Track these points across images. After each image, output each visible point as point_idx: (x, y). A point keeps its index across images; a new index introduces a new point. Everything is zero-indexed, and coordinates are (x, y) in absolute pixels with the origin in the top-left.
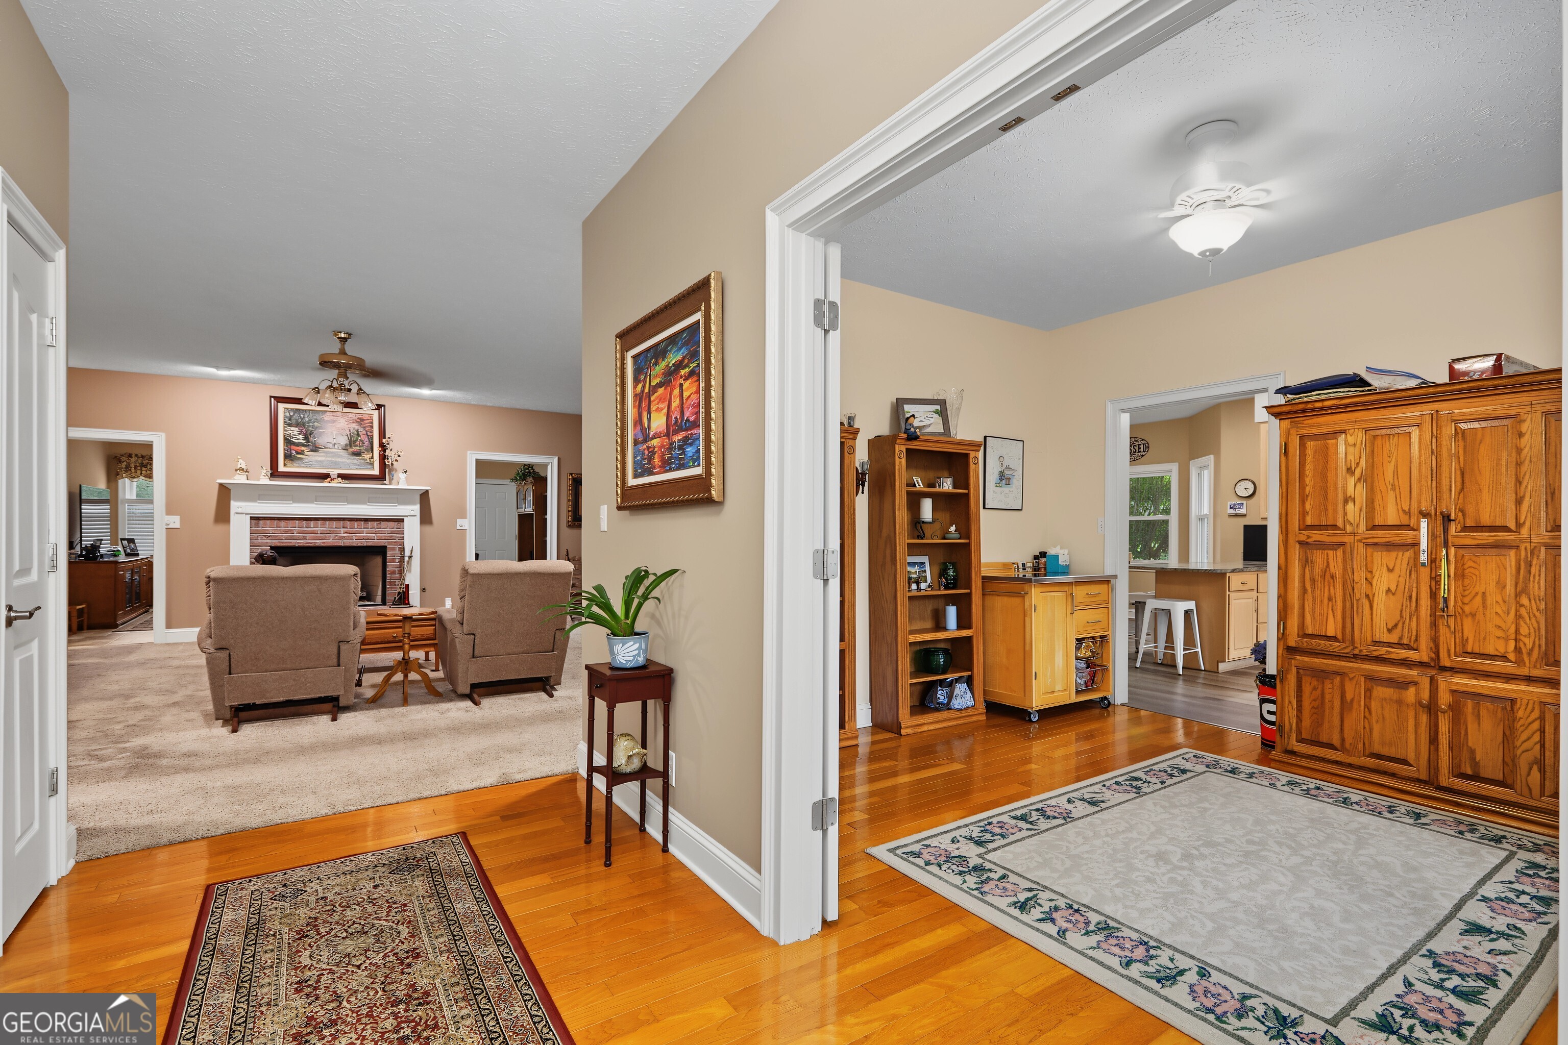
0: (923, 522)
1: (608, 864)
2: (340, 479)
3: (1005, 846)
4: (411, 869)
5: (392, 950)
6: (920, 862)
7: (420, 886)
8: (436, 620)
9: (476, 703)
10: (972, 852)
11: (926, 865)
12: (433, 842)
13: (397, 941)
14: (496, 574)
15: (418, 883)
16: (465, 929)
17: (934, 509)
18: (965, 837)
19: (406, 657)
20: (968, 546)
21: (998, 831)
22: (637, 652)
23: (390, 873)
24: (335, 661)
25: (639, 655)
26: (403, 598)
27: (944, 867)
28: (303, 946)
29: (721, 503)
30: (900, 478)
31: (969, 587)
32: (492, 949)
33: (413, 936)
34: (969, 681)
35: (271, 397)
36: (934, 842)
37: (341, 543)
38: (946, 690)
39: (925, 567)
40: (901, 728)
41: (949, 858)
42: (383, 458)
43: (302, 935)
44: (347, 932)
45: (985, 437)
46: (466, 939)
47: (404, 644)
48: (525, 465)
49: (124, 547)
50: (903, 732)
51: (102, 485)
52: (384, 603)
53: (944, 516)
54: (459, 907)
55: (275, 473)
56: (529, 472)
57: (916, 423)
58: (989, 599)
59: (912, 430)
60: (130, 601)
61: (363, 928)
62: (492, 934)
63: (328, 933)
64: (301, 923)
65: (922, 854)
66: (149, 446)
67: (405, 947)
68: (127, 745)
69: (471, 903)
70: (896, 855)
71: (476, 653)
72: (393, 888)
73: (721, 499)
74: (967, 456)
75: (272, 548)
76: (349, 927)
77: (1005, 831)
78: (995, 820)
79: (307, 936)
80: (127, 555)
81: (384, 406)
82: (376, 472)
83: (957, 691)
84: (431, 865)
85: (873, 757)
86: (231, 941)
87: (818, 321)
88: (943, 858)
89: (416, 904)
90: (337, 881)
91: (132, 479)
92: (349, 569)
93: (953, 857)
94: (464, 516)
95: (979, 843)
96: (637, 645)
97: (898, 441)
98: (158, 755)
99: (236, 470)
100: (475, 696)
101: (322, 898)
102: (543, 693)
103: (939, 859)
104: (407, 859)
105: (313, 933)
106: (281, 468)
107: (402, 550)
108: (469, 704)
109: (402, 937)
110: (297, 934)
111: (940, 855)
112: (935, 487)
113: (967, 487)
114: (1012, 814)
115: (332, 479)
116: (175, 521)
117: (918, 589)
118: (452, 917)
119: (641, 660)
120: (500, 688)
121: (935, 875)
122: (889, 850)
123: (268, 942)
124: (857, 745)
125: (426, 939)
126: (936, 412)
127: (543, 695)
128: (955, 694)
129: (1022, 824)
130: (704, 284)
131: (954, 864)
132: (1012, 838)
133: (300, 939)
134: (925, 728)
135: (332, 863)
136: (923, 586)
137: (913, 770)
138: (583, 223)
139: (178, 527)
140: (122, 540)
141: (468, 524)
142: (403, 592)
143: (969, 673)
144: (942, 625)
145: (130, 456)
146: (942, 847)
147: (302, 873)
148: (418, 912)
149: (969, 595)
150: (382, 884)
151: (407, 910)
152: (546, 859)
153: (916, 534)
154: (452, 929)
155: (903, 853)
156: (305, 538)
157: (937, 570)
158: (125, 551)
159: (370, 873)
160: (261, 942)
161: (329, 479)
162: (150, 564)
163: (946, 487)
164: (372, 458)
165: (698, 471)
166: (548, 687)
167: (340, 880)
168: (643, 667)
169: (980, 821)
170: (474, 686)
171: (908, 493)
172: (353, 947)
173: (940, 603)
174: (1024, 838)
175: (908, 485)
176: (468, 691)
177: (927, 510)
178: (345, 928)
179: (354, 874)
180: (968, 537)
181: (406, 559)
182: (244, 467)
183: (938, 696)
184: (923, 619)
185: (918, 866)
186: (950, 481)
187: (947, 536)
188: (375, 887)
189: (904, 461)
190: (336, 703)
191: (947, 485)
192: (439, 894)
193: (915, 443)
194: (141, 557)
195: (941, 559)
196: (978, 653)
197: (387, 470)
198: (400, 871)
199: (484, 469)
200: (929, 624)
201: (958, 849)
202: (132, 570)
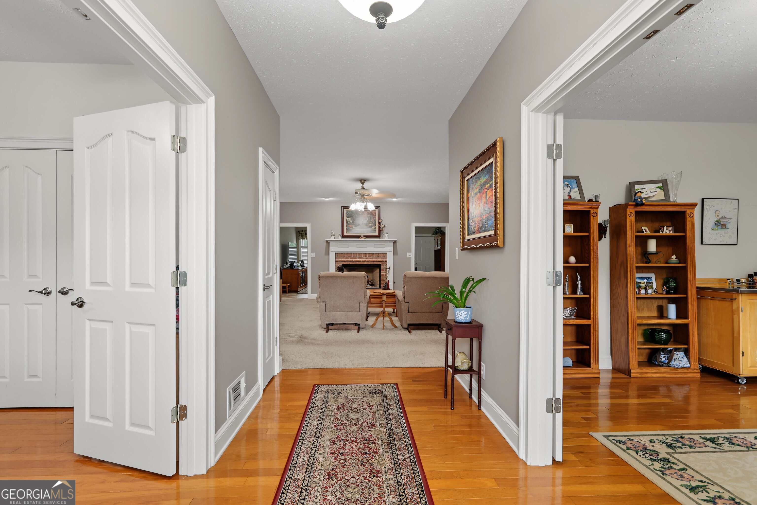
0: (649, 254)
1: (452, 408)
2: (364, 237)
3: (690, 452)
4: (376, 393)
5: (366, 421)
6: (624, 447)
7: (379, 400)
8: (394, 296)
9: (410, 332)
10: (664, 451)
11: (627, 449)
12: (385, 385)
13: (368, 418)
14: (417, 277)
15: (378, 399)
16: (392, 420)
17: (658, 246)
18: (660, 441)
19: (384, 310)
20: (685, 268)
21: (688, 443)
22: (466, 315)
23: (369, 393)
24: (358, 310)
25: (467, 317)
26: (387, 286)
27: (640, 453)
28: (339, 412)
29: (503, 248)
30: (631, 228)
31: (686, 292)
32: (400, 431)
33: (374, 418)
34: (687, 352)
35: (342, 207)
36: (637, 439)
37: (365, 263)
38: (667, 355)
39: (652, 280)
40: (631, 372)
41: (645, 449)
42: (380, 228)
43: (339, 408)
44: (352, 411)
45: (703, 200)
46: (391, 424)
47: (383, 305)
48: (437, 228)
49: (300, 264)
50: (632, 375)
51: (295, 242)
52: (380, 287)
53: (666, 250)
54: (391, 412)
55: (343, 236)
56: (439, 231)
57: (643, 195)
58: (703, 302)
59: (639, 200)
60: (302, 283)
61: (358, 411)
62: (401, 425)
63: (347, 409)
64: (339, 404)
65: (626, 443)
66: (306, 228)
67: (370, 421)
68: (297, 333)
69: (395, 411)
70: (608, 439)
71: (410, 311)
72: (370, 400)
73: (502, 246)
74: (684, 212)
75: (342, 265)
76: (353, 409)
77: (692, 444)
78: (687, 437)
79: (340, 409)
80: (301, 266)
81: (380, 207)
82: (377, 234)
83: (675, 356)
84: (383, 393)
85: (612, 386)
86: (318, 404)
87: (549, 155)
88: (641, 448)
89: (376, 407)
90: (352, 392)
91: (303, 239)
92: (363, 273)
93: (647, 450)
94: (410, 252)
95: (669, 446)
96: (466, 312)
97: (629, 207)
98: (305, 338)
99: (331, 235)
100: (409, 329)
101: (346, 397)
102: (438, 331)
103: (637, 448)
104: (375, 389)
105: (342, 408)
106: (345, 234)
107: (386, 265)
108: (407, 332)
109: (370, 417)
110: (337, 407)
111: (638, 447)
112: (659, 232)
113: (684, 231)
114: (703, 436)
115: (362, 237)
116: (313, 255)
117: (646, 293)
118: (388, 414)
119: (468, 320)
120: (420, 327)
121: (631, 456)
122: (604, 436)
123: (329, 407)
124: (599, 378)
125: (377, 420)
126: (659, 188)
127: (437, 331)
128: (674, 358)
129: (709, 443)
130: (495, 144)
131: (648, 454)
132: (697, 449)
133: (338, 409)
134: (649, 375)
135: (351, 385)
136: (650, 291)
137: (639, 397)
138: (449, 121)
139: (314, 257)
140: (300, 261)
141: (412, 255)
142: (387, 283)
143: (686, 346)
144: (665, 315)
145: (302, 231)
146: (642, 442)
147: (341, 387)
148: (376, 410)
149: (686, 299)
150: (366, 397)
151: (372, 408)
152: (427, 401)
153: (645, 260)
154: (387, 419)
155: (613, 440)
156: (353, 261)
157: (661, 282)
158: (301, 265)
159: (362, 392)
160: (327, 407)
161: (361, 237)
162: (307, 270)
163: (668, 232)
164: (376, 228)
165: (492, 232)
166: (440, 328)
167: (353, 392)
168: (470, 323)
169: (675, 435)
170: (409, 325)
171: (637, 237)
172: (353, 417)
173: (663, 303)
174: (708, 452)
175: (638, 232)
176: (407, 327)
177: (652, 246)
178: (352, 409)
179: (357, 391)
180: (685, 262)
181: (388, 269)
182: (333, 234)
183: (661, 357)
184: (649, 310)
185: (621, 448)
186: (670, 229)
187: (670, 261)
188: (364, 397)
189: (633, 219)
190: (359, 326)
191: (669, 231)
192: (385, 404)
193: (642, 207)
194: (305, 267)
195: (665, 276)
196: (693, 335)
197: (381, 233)
198: (373, 393)
199: (418, 230)
200: (655, 314)
201: (653, 446)
202: (302, 272)
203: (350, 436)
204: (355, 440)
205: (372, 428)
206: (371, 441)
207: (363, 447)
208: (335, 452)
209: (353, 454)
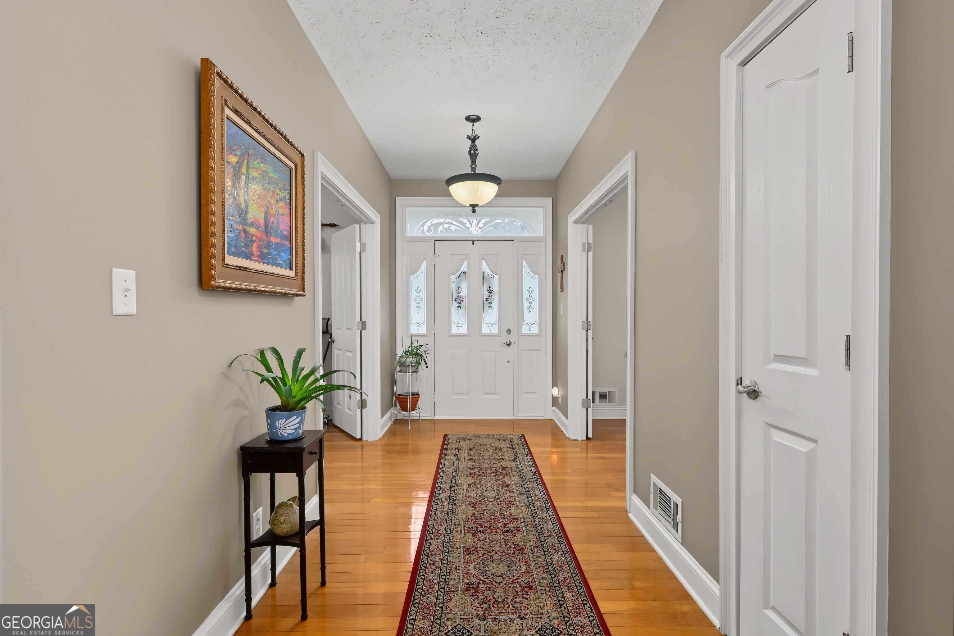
203: (500, 536)
204: (492, 531)
205: (471, 546)
206: (473, 530)
207: (483, 524)
208: (513, 520)
209: (493, 518)
